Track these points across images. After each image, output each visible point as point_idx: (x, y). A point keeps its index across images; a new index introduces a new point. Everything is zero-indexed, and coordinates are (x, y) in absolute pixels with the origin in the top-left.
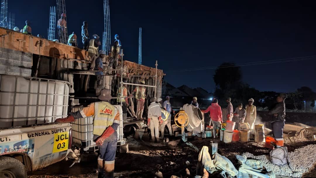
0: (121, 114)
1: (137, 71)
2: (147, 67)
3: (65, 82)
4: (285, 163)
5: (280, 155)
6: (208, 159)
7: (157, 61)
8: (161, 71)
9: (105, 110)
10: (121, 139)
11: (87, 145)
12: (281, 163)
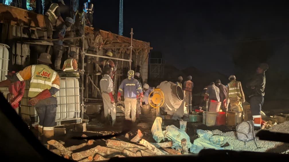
0: (77, 88)
1: (113, 43)
2: (127, 38)
3: (4, 45)
4: (250, 139)
5: (244, 130)
6: (158, 129)
7: (132, 29)
8: (147, 45)
9: (42, 73)
10: (78, 117)
11: (36, 120)
12: (246, 138)
